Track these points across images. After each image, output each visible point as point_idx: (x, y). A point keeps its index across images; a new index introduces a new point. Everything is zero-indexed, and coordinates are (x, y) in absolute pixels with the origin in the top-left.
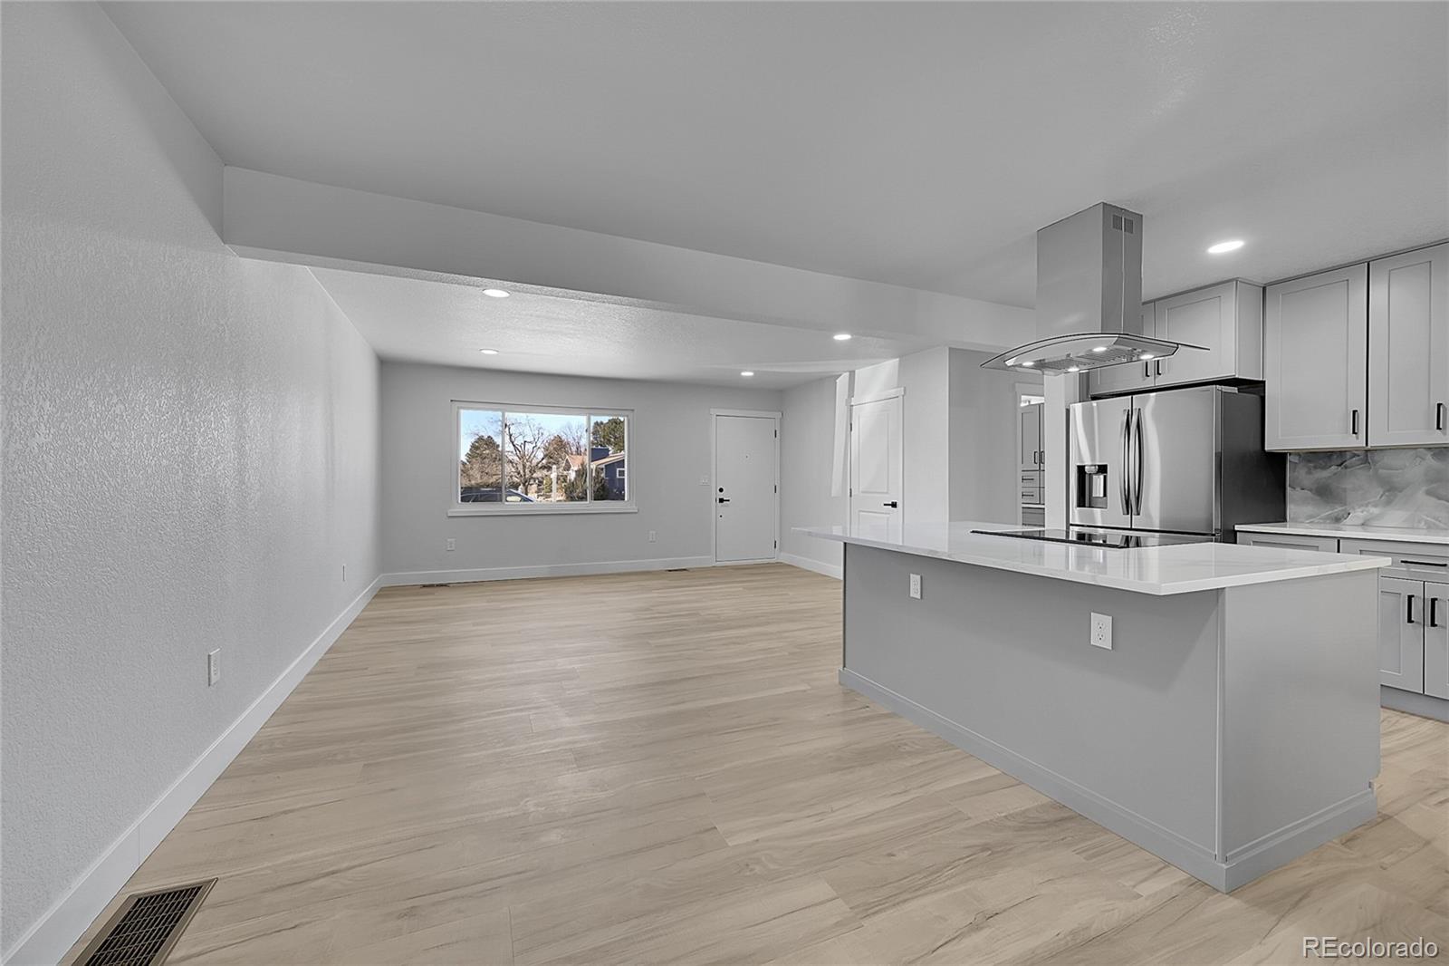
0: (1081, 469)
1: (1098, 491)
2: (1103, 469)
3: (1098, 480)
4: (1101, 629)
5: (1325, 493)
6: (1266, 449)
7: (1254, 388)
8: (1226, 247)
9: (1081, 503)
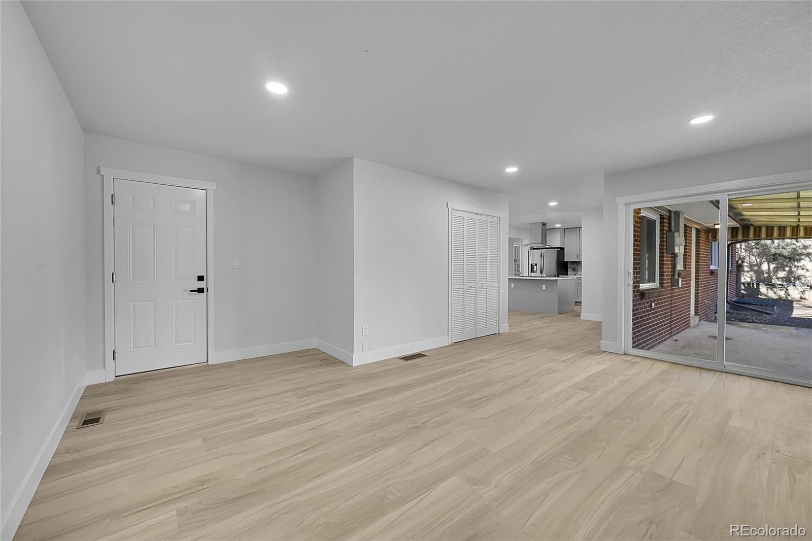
0: (532, 264)
1: (535, 269)
2: (536, 265)
3: (535, 267)
4: (544, 287)
5: (574, 269)
6: (565, 260)
7: (563, 249)
8: (558, 226)
9: (531, 272)
